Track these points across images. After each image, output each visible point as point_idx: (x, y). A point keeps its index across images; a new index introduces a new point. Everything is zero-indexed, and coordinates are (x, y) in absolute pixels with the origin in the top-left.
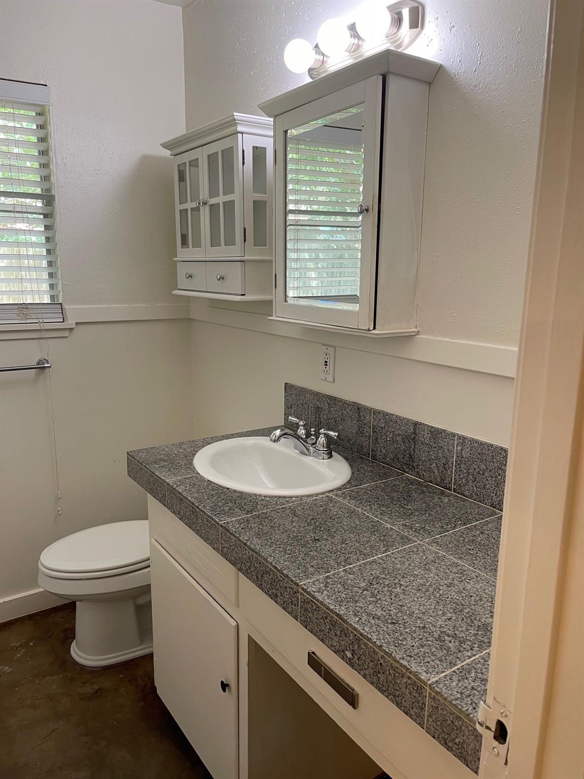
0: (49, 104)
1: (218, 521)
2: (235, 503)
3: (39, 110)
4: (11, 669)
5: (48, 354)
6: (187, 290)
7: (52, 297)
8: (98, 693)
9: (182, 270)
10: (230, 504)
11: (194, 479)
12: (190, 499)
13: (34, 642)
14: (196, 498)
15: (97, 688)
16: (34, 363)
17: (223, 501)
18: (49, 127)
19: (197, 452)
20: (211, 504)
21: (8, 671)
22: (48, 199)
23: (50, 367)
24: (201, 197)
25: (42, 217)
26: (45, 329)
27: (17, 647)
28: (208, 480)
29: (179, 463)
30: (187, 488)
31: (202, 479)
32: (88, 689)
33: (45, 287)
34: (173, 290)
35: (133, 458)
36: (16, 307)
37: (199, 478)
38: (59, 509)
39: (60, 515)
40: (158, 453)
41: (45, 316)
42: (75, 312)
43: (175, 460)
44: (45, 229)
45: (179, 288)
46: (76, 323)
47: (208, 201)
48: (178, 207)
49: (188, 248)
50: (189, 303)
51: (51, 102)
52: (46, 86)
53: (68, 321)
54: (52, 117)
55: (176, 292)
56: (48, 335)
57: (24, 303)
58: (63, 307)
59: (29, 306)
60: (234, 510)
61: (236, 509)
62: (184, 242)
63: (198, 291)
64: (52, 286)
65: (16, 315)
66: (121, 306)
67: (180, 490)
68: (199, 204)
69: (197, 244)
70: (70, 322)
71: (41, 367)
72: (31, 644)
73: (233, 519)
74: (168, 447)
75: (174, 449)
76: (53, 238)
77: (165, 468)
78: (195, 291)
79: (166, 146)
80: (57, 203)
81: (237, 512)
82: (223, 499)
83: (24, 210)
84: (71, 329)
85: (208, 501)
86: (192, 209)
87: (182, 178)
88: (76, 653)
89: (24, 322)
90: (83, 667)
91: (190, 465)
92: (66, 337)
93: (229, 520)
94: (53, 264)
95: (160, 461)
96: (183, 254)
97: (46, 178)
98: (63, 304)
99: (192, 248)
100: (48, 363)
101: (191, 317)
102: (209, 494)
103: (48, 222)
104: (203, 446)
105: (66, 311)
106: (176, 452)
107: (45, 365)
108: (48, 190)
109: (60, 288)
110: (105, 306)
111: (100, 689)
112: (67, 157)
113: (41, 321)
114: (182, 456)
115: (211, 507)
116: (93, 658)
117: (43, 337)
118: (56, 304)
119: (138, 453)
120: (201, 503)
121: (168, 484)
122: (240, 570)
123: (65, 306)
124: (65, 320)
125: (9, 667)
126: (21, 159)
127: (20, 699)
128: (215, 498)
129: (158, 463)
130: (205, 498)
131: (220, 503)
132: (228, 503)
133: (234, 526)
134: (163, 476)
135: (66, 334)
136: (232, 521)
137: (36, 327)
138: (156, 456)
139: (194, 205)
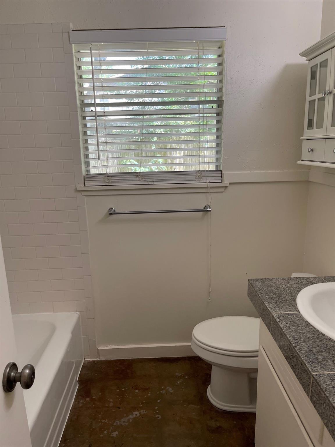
0: (225, 39)
1: (310, 369)
2: (329, 353)
3: (219, 44)
4: (173, 391)
5: (211, 203)
6: (308, 161)
7: (217, 166)
8: (218, 430)
9: (306, 146)
10: (324, 354)
11: (295, 316)
12: (288, 337)
13: (188, 376)
14: (294, 338)
15: (218, 425)
16: (202, 208)
17: (318, 348)
18: (224, 55)
19: (301, 290)
20: (306, 348)
21: (171, 392)
22: (220, 103)
23: (211, 211)
24: (327, 89)
25: (215, 115)
26: (210, 187)
27: (179, 377)
28: (307, 321)
29: (285, 297)
30: (288, 325)
31: (301, 318)
32: (213, 424)
33: (213, 159)
34: (297, 161)
35: (252, 285)
36: (195, 173)
37: (299, 316)
38: (210, 298)
39: (210, 302)
40: (271, 284)
41: (210, 178)
42: (230, 176)
43: (282, 294)
44: (217, 123)
45: (302, 159)
46: (229, 183)
47: (333, 91)
48: (308, 99)
49: (313, 129)
50: (309, 170)
51: (227, 38)
52: (224, 27)
53: (224, 182)
54: (227, 48)
55: (300, 162)
56: (211, 190)
57: (200, 171)
58: (223, 172)
59: (203, 172)
60: (327, 362)
61: (329, 361)
62: (310, 124)
63: (316, 161)
64: (217, 159)
65: (194, 178)
66: (260, 172)
67: (281, 326)
68: (325, 94)
69: (320, 126)
70: (226, 183)
71: (206, 211)
72: (186, 377)
73: (326, 373)
74: (279, 280)
75: (283, 283)
76: (221, 128)
77: (274, 300)
78: (314, 161)
79: (303, 54)
80: (225, 105)
81: (330, 365)
82: (318, 346)
83: (205, 112)
84: (226, 187)
85: (304, 344)
86: (319, 99)
87: (313, 76)
88: (209, 394)
89: (199, 182)
90: (212, 406)
91: (293, 303)
92: (222, 192)
93: (321, 373)
94: (219, 145)
95: (270, 292)
96: (308, 134)
97: (220, 90)
98: (222, 171)
99: (315, 129)
100: (210, 208)
101: (309, 180)
102: (306, 336)
103: (219, 118)
104: (307, 285)
105: (223, 175)
106: (284, 286)
107: (208, 210)
108: (221, 97)
109: (222, 160)
110: (249, 172)
111: (220, 427)
112: (234, 74)
113: (208, 182)
114: (288, 291)
115: (306, 352)
116: (219, 402)
117: (208, 191)
118: (219, 171)
119: (256, 281)
120: (298, 345)
121: (273, 317)
122: (326, 425)
123: (224, 172)
124: (223, 181)
125: (172, 389)
126: (205, 79)
127: (173, 414)
128: (311, 342)
129: (269, 294)
130: (302, 339)
131: (315, 349)
132: (322, 351)
133: (325, 382)
134: (271, 308)
135: (222, 190)
136: (324, 374)
137: (205, 185)
138: (268, 287)
139: (321, 95)
